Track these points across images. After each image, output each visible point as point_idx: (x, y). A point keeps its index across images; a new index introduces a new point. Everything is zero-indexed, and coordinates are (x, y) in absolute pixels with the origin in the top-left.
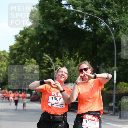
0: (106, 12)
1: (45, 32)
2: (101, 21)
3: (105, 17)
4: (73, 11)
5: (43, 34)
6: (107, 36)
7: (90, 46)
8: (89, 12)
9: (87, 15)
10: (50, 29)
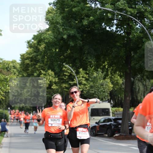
0: (143, 10)
1: (65, 37)
2: (136, 22)
3: (141, 16)
4: (100, 9)
5: (62, 39)
6: (144, 40)
7: (122, 53)
8: (121, 10)
9: (118, 15)
10: (72, 32)
